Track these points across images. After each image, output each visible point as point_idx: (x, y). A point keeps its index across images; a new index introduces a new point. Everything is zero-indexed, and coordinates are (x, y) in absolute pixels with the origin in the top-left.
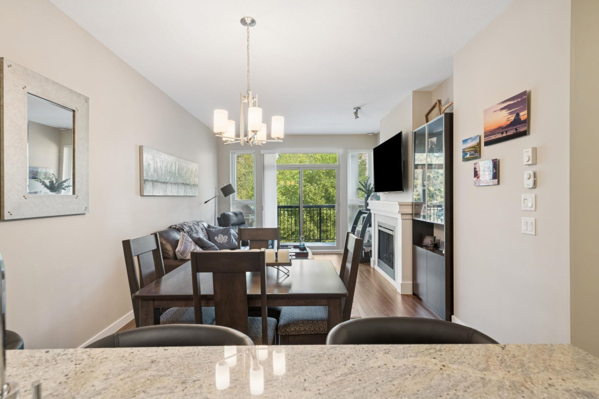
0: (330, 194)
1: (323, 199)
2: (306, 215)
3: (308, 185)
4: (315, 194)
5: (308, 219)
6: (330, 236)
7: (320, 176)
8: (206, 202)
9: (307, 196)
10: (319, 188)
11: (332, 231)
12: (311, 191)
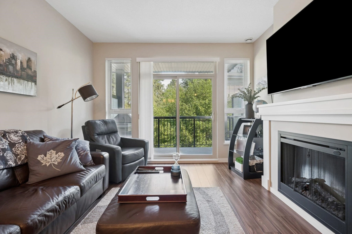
0: (199, 111)
1: (195, 114)
2: (183, 125)
3: (184, 104)
4: (189, 110)
5: (184, 128)
6: (200, 140)
7: (192, 98)
8: (59, 107)
9: (184, 112)
10: (192, 106)
11: (201, 136)
12: (186, 109)
